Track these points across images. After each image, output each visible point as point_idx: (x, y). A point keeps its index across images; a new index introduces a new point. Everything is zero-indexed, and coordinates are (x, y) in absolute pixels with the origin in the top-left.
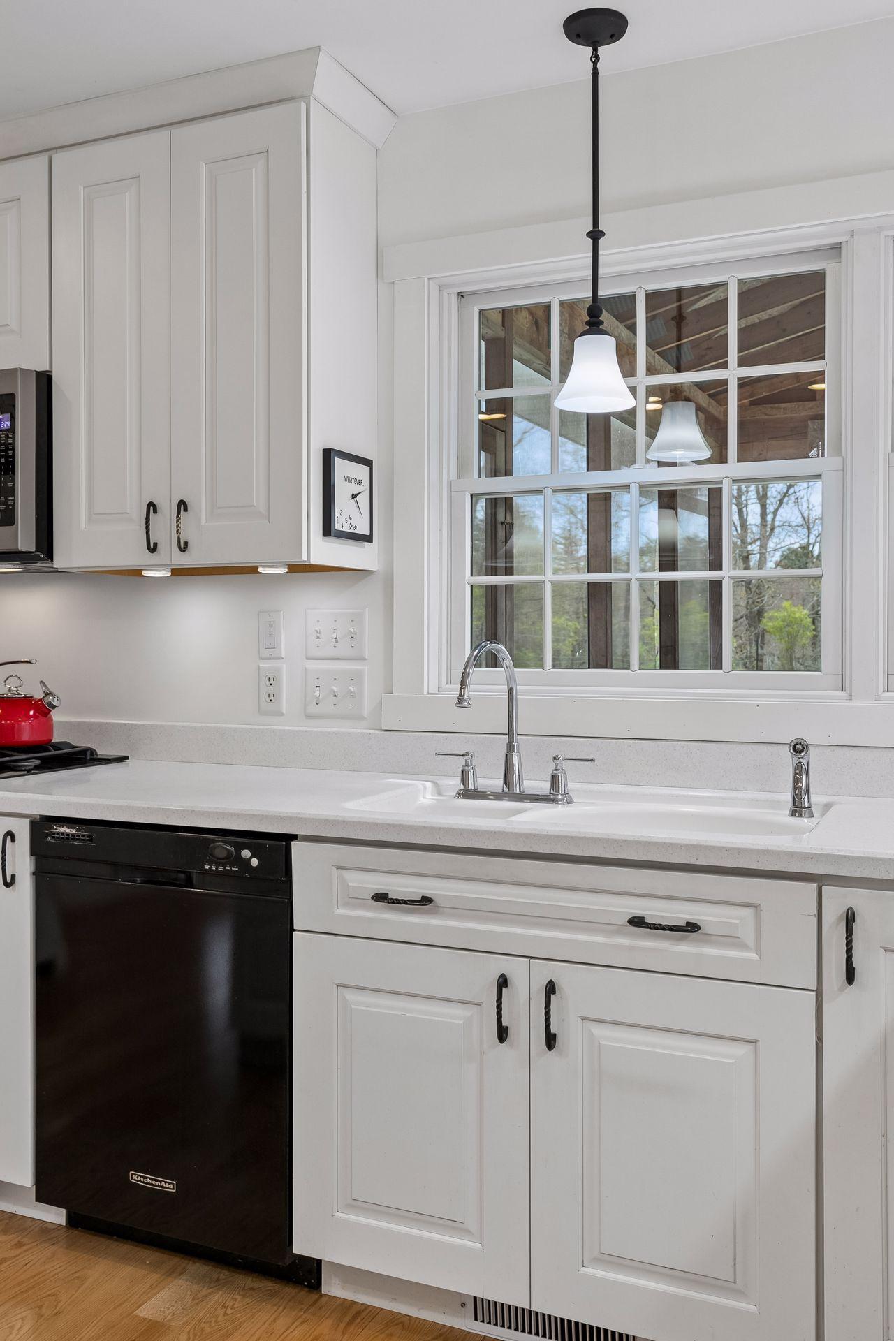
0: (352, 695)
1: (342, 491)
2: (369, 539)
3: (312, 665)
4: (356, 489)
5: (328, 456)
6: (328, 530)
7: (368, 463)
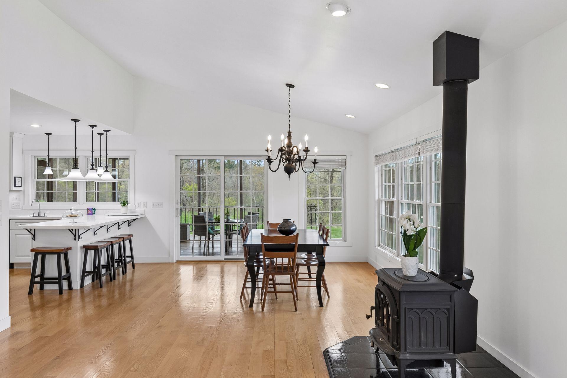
0: (19, 206)
1: (17, 181)
2: (21, 186)
3: (13, 202)
4: (19, 181)
5: (15, 177)
6: (15, 186)
7: (21, 177)
